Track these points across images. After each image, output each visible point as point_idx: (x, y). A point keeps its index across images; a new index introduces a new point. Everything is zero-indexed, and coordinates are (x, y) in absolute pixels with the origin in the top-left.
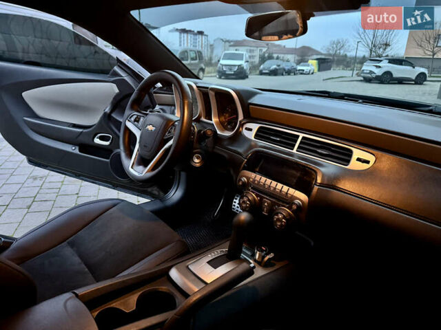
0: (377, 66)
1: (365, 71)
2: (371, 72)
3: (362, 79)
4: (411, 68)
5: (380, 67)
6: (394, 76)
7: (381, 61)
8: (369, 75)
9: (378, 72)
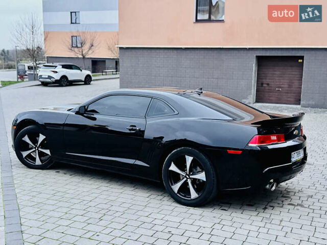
0: (53, 71)
1: (43, 77)
2: (50, 77)
3: (40, 83)
4: (80, 71)
5: (56, 72)
6: (69, 79)
7: (56, 67)
8: (48, 80)
9: (57, 77)
